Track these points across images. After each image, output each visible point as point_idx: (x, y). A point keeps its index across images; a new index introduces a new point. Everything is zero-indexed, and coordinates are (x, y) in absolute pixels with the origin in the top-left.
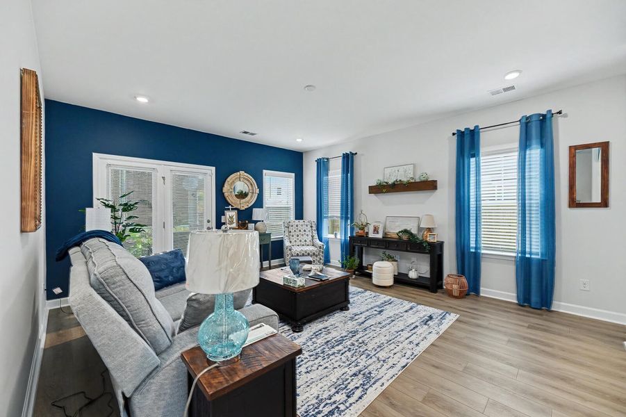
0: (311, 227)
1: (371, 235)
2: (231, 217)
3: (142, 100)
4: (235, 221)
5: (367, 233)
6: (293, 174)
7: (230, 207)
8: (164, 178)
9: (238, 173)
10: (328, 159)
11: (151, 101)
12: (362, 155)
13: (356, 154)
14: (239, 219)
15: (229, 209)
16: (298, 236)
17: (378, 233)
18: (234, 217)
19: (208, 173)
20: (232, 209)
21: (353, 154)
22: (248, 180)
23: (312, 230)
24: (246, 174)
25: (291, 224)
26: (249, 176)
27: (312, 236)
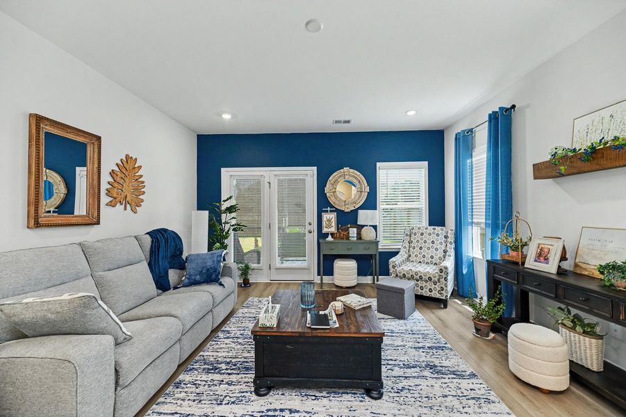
0: (446, 237)
1: (530, 264)
2: (329, 220)
3: (227, 117)
4: (333, 224)
5: (524, 257)
6: (426, 163)
7: (329, 209)
8: (269, 183)
9: (342, 170)
10: (471, 130)
11: (234, 116)
12: (528, 106)
13: (514, 107)
14: (338, 222)
15: (327, 211)
16: (421, 248)
17: (546, 260)
18: (333, 219)
19: (309, 174)
20: (331, 211)
21: (507, 110)
22: (354, 177)
23: (446, 242)
24: (351, 170)
25: (414, 231)
26: (356, 172)
27: (445, 252)
